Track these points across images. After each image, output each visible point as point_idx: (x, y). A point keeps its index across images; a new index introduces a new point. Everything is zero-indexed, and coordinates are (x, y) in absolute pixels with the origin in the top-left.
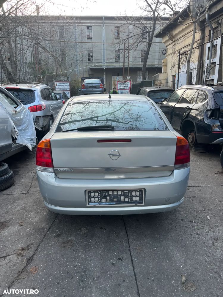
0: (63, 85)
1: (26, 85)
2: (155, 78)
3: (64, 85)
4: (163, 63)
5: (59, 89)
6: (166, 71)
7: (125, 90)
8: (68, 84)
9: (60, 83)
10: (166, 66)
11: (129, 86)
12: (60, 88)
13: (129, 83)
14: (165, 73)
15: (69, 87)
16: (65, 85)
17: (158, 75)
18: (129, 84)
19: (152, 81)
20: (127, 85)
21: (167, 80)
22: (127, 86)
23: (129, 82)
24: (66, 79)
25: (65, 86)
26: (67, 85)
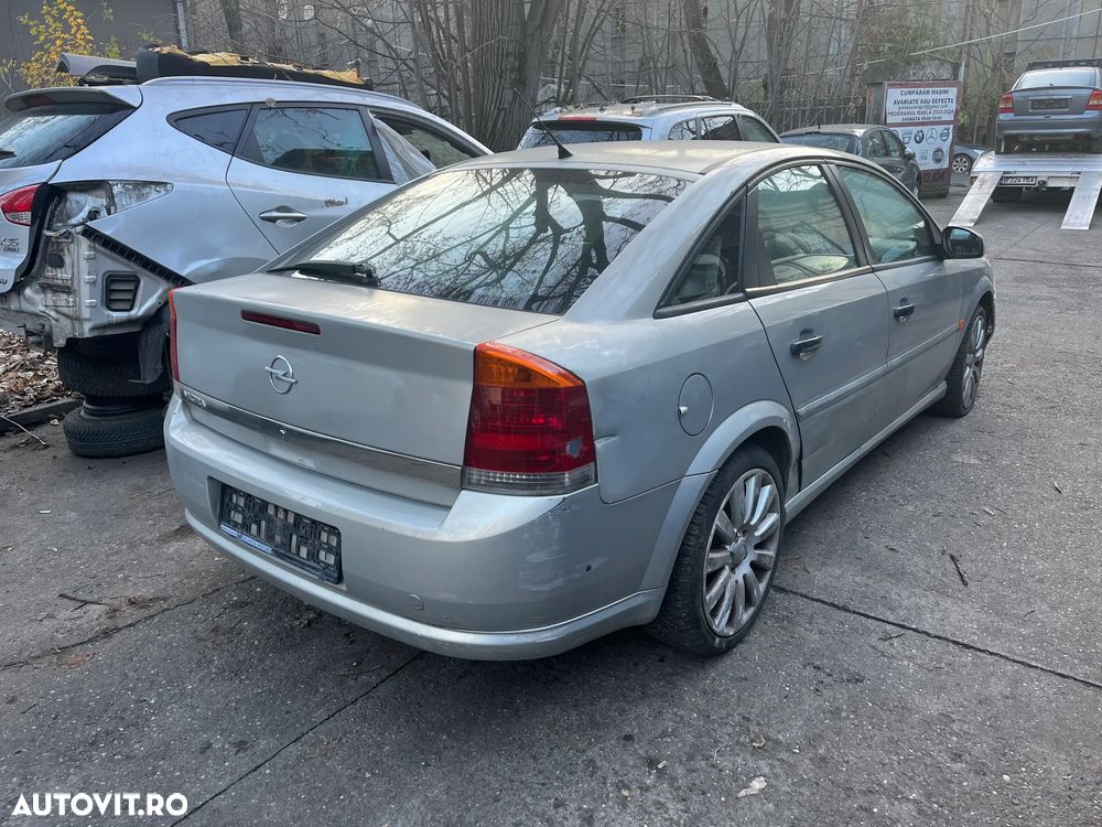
0: (924, 97)
1: (630, 105)
3: (930, 97)
5: (901, 117)
8: (953, 92)
9: (910, 93)
12: (908, 113)
15: (953, 106)
16: (937, 96)
24: (946, 74)
25: (935, 101)
26: (943, 96)
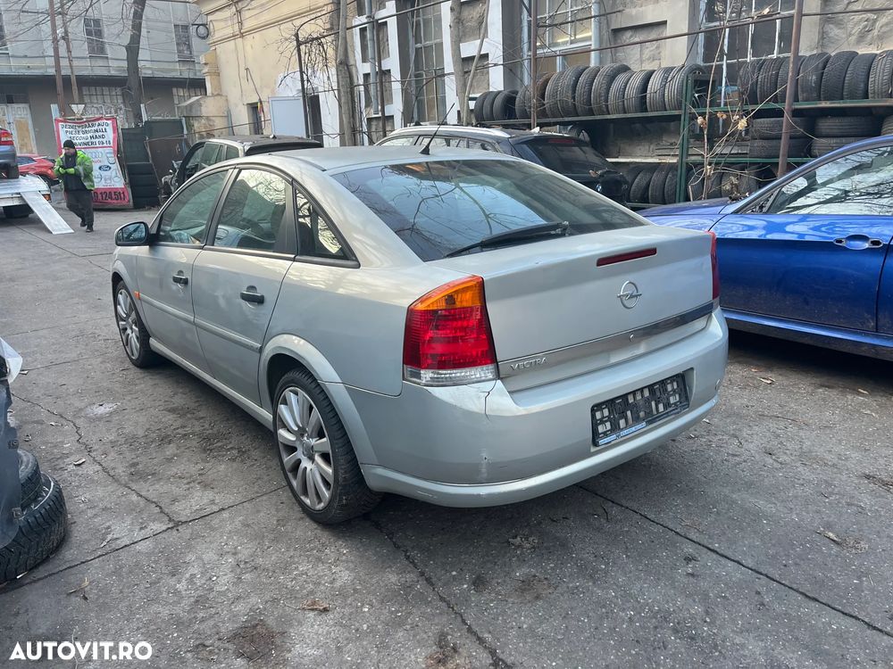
2: (191, 111)
4: (206, 64)
6: (220, 89)
7: (94, 150)
10: (217, 74)
11: (110, 135)
13: (111, 126)
14: (218, 95)
17: (198, 100)
18: (110, 129)
19: (180, 121)
20: (101, 134)
21: (228, 116)
22: (103, 137)
23: (109, 122)
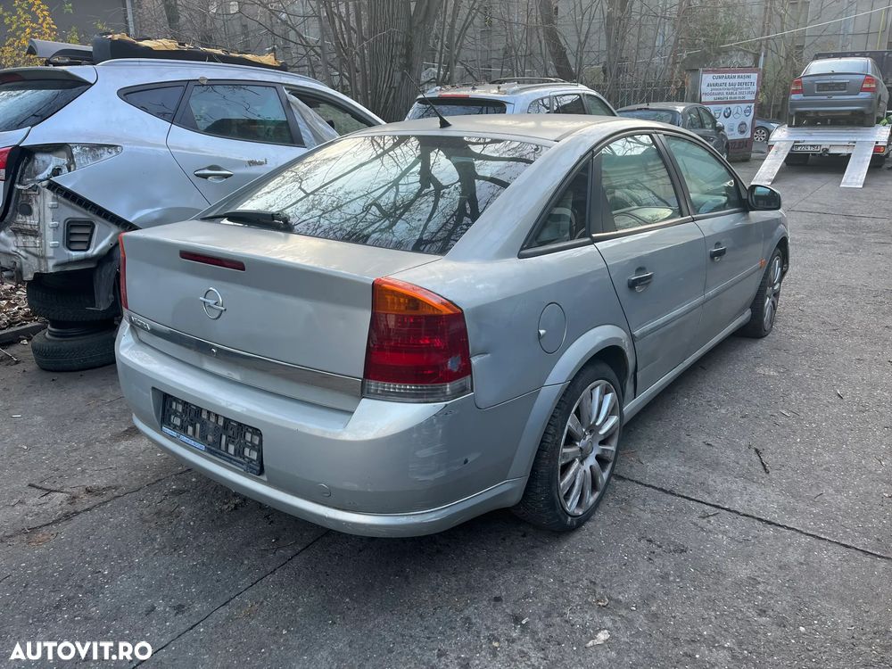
0: (732, 81)
1: (496, 86)
3: (736, 81)
5: (713, 96)
8: (754, 77)
9: (720, 77)
12: (719, 94)
15: (754, 89)
16: (741, 80)
24: (749, 62)
25: (740, 84)
26: (747, 80)
